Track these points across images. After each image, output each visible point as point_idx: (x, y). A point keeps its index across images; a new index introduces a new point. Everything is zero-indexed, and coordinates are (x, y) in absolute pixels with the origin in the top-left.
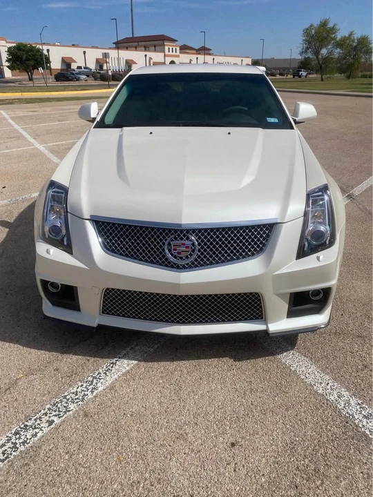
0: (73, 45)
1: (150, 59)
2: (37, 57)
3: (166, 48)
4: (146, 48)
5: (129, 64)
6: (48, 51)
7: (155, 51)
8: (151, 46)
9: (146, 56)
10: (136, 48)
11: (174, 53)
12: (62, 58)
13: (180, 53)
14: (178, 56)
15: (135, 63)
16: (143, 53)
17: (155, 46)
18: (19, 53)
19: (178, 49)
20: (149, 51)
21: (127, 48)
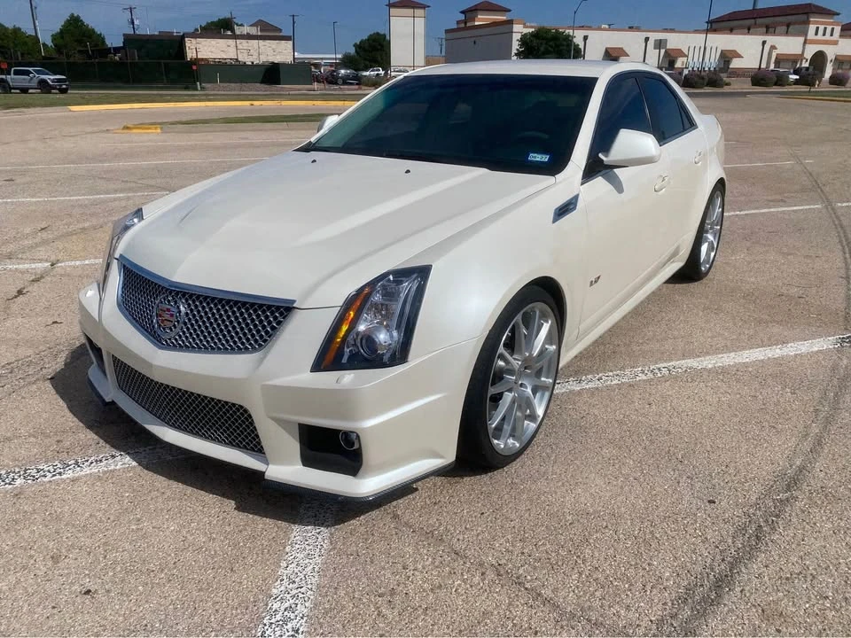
0: (631, 28)
1: (773, 47)
2: (561, 48)
3: (812, 28)
4: (769, 30)
5: (726, 57)
6: (586, 38)
7: (787, 33)
8: (781, 24)
9: (764, 43)
10: (749, 29)
11: (828, 37)
12: (606, 49)
13: (841, 36)
14: (835, 43)
15: (740, 56)
16: (760, 38)
17: (788, 26)
18: (535, 42)
19: (838, 29)
20: (774, 33)
21: (731, 30)
